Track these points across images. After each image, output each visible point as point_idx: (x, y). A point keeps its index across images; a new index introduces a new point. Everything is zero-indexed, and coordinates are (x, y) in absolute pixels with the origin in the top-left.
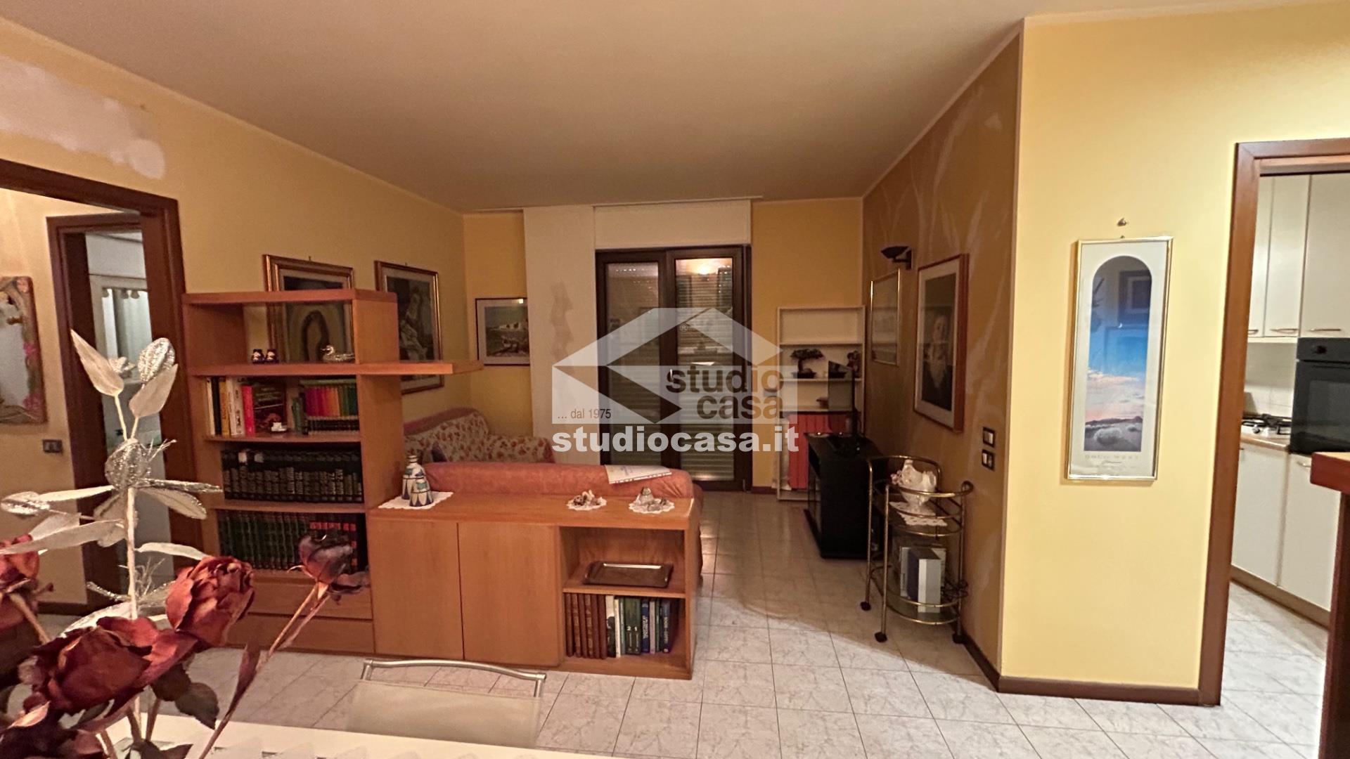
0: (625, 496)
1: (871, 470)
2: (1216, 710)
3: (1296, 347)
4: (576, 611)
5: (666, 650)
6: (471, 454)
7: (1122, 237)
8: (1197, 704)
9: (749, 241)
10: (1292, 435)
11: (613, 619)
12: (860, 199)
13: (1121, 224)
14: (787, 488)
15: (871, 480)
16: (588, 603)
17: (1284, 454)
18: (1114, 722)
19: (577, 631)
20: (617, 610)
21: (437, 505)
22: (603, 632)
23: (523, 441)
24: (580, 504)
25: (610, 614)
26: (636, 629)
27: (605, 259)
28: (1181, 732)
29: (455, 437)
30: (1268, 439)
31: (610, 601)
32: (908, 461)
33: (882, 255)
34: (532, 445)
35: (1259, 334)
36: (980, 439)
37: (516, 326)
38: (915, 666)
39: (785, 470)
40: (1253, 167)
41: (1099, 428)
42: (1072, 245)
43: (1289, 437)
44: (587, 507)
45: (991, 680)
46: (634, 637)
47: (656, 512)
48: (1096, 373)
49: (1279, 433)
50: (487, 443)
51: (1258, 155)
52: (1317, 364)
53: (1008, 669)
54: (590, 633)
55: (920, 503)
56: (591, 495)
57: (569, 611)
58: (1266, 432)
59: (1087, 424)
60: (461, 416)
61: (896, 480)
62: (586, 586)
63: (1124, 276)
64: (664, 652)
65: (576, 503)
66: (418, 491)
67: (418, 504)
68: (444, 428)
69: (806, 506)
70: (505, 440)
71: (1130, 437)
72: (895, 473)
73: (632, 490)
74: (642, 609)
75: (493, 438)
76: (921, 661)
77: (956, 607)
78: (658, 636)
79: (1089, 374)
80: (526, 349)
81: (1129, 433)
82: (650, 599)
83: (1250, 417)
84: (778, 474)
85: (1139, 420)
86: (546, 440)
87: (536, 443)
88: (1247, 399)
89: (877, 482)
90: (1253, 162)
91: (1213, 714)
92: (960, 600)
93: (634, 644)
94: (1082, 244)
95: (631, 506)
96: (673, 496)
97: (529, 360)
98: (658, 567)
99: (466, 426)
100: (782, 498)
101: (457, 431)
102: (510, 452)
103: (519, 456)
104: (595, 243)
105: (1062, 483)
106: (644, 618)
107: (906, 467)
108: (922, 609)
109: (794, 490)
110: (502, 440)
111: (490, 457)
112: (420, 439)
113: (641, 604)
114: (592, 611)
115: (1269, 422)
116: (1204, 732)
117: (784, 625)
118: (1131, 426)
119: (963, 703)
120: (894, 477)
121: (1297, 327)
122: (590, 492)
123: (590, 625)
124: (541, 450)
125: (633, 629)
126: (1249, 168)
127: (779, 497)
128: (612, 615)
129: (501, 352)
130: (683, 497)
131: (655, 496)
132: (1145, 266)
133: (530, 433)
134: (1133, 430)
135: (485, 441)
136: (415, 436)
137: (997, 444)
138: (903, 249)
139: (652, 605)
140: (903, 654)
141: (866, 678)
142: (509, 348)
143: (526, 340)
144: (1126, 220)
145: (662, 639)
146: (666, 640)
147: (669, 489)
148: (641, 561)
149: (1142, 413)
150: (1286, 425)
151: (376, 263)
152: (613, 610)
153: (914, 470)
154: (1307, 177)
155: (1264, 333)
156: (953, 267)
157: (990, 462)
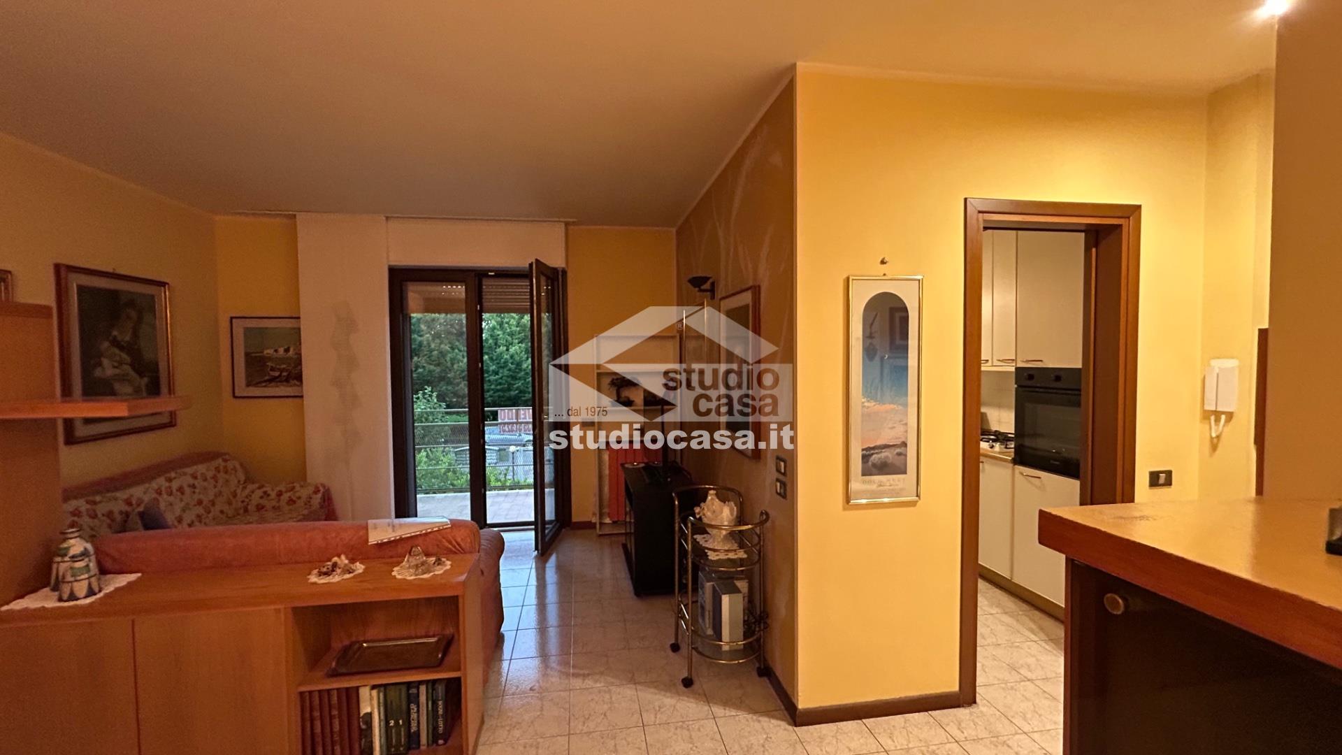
0: (391, 557)
1: (677, 503)
2: (973, 709)
3: (1014, 375)
4: (317, 714)
5: (441, 742)
6: (215, 511)
7: (884, 275)
8: (959, 706)
9: (563, 265)
10: (1015, 448)
11: (370, 715)
12: (674, 230)
13: (883, 262)
14: (608, 521)
15: (677, 513)
16: (335, 699)
17: (1011, 465)
18: (895, 738)
19: (319, 739)
20: (375, 702)
21: (107, 595)
22: (356, 735)
23: (293, 488)
24: (327, 574)
25: (365, 709)
26: (401, 722)
27: (400, 278)
28: (947, 738)
29: (188, 490)
30: (1000, 453)
31: (365, 693)
32: (712, 492)
33: (689, 285)
34: (304, 493)
35: (990, 363)
36: (774, 469)
37: (287, 350)
38: (719, 710)
39: (606, 502)
40: (978, 220)
41: (873, 454)
42: (844, 280)
43: (1013, 450)
44: (335, 578)
45: (790, 714)
46: (398, 734)
47: (426, 576)
48: (868, 401)
49: (1006, 448)
50: (242, 495)
51: (981, 209)
52: (1027, 389)
53: (805, 700)
54: (336, 738)
55: (722, 537)
56: (344, 560)
57: (307, 715)
58: (997, 446)
59: (863, 450)
60: (201, 463)
61: (699, 513)
62: (332, 679)
63: (893, 311)
64: (438, 745)
65: (321, 574)
66: (72, 579)
67: (72, 597)
68: (170, 480)
69: (623, 539)
70: (268, 489)
71: (898, 461)
72: (699, 505)
73: (400, 550)
74: (409, 695)
75: (250, 487)
76: (726, 703)
77: (758, 640)
78: (431, 726)
79: (863, 403)
80: (299, 378)
81: (896, 457)
82: (421, 683)
83: (985, 432)
84: (597, 507)
85: (904, 444)
86: (324, 486)
87: (311, 489)
88: (983, 418)
89: (682, 514)
90: (978, 216)
91: (971, 714)
92: (762, 632)
93: (399, 740)
94: (853, 279)
95: (396, 572)
96: (450, 553)
97: (302, 391)
98: (433, 640)
99: (210, 474)
100: (601, 533)
101: (191, 481)
102: (274, 503)
103: (286, 508)
104: (388, 258)
105: (844, 509)
106: (413, 706)
107: (709, 498)
108: (726, 648)
109: (614, 522)
110: (265, 489)
111: (246, 510)
112: (125, 497)
113: (408, 690)
114: (340, 709)
115: (1001, 438)
116: (966, 734)
117: (589, 683)
118: (898, 450)
119: (763, 746)
120: (697, 510)
121: (1014, 358)
122: (343, 557)
123: (337, 727)
124: (317, 499)
125: (397, 723)
126: (974, 222)
127: (598, 532)
128: (369, 710)
129: (265, 381)
130: (465, 553)
131: (428, 555)
132: (904, 304)
133: (303, 477)
134: (899, 454)
135: (239, 491)
136: (118, 494)
137: (788, 473)
138: (706, 279)
139: (423, 689)
140: (708, 698)
141: (670, 734)
142: (277, 377)
143: (299, 367)
144: (886, 259)
145: (435, 728)
146: (441, 730)
147: (447, 544)
148: (414, 635)
149: (907, 438)
150: (1010, 439)
151: (57, 267)
152: (370, 703)
153: (717, 500)
154: (1014, 232)
155: (992, 362)
156: (746, 298)
157: (782, 491)
